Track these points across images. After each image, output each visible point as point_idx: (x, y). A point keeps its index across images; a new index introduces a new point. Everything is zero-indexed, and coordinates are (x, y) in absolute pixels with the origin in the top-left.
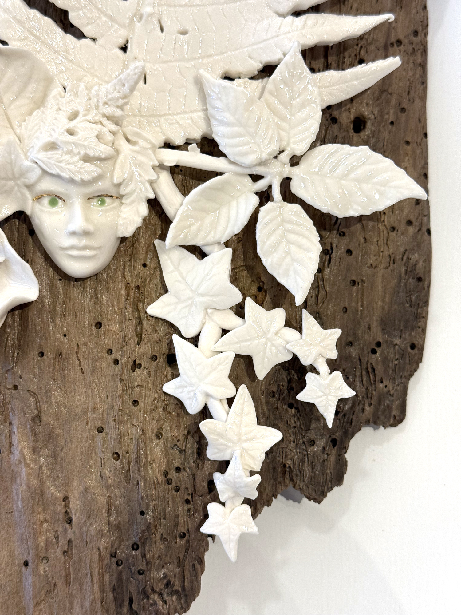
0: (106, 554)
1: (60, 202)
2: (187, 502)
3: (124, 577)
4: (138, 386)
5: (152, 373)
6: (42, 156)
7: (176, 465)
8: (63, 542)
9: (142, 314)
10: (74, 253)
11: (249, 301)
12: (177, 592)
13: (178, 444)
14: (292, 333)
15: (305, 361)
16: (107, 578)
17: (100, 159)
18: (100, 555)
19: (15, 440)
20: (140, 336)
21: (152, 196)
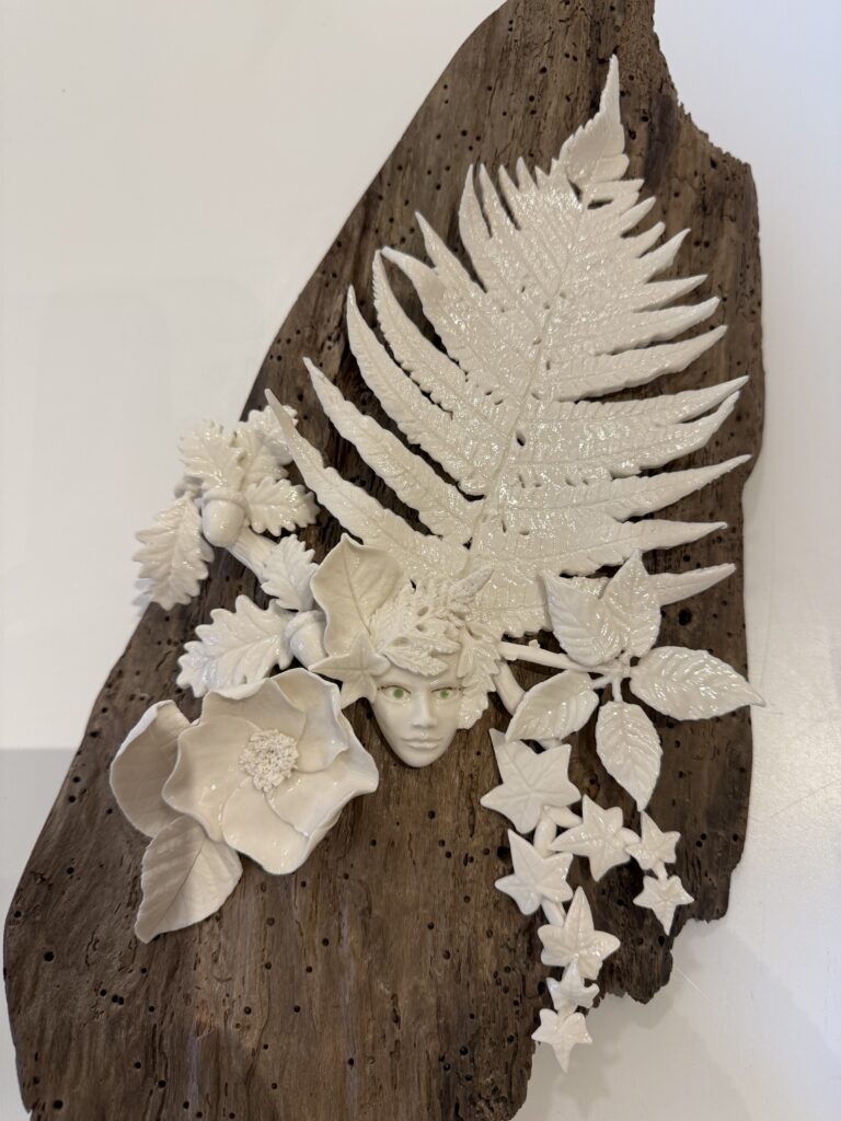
0: (434, 1058)
1: (405, 694)
2: (516, 1003)
3: (452, 1082)
4: (471, 881)
5: (484, 868)
6: (392, 650)
7: (506, 964)
8: (390, 1041)
9: (475, 804)
10: (416, 745)
11: (586, 798)
12: (503, 1098)
13: (509, 943)
14: (630, 835)
15: (644, 866)
16: (434, 1083)
17: (447, 654)
18: (428, 1058)
19: (345, 932)
20: (472, 827)
21: (493, 690)
